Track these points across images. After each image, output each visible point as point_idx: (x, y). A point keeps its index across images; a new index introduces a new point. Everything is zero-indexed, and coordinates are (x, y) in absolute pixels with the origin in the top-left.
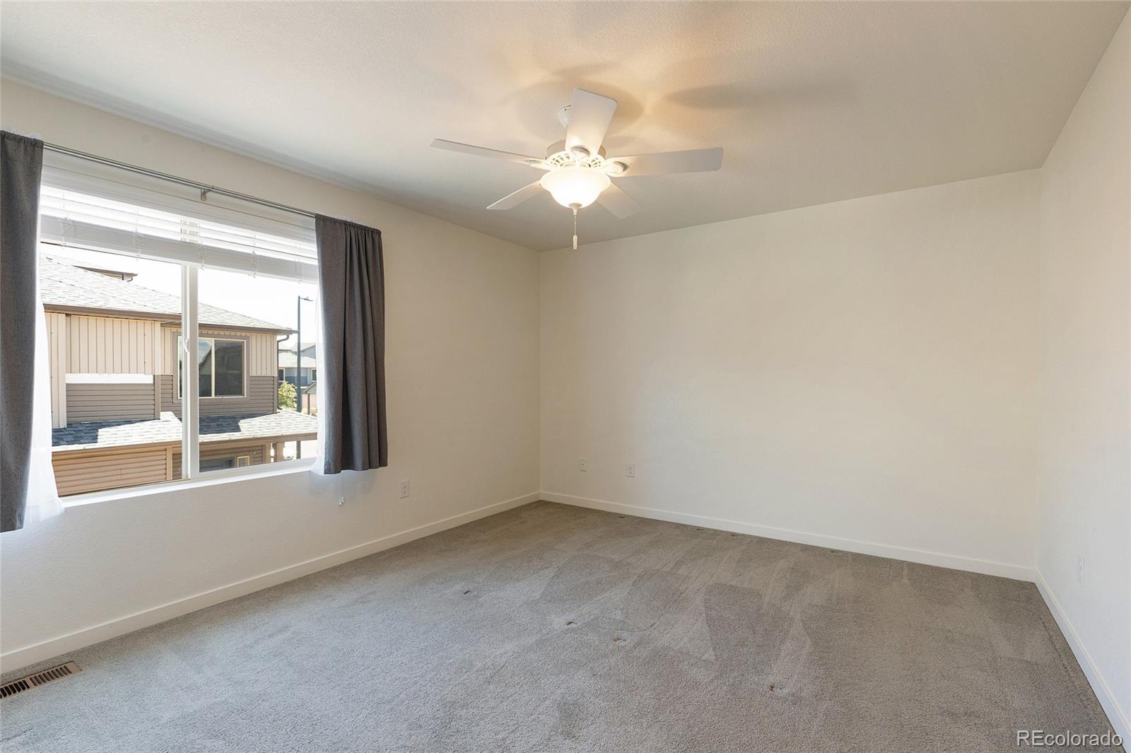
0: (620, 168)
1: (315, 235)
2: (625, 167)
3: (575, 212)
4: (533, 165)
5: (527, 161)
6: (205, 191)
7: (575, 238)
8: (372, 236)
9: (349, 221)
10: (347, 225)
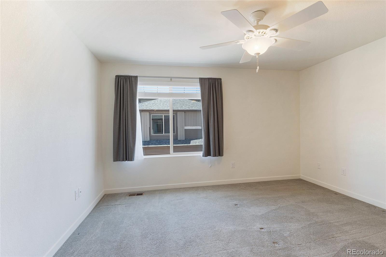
0: (274, 32)
1: (199, 84)
2: (276, 30)
3: (257, 57)
4: (238, 43)
5: (235, 43)
6: (171, 78)
7: (258, 67)
8: (219, 81)
9: (210, 77)
10: (209, 79)
